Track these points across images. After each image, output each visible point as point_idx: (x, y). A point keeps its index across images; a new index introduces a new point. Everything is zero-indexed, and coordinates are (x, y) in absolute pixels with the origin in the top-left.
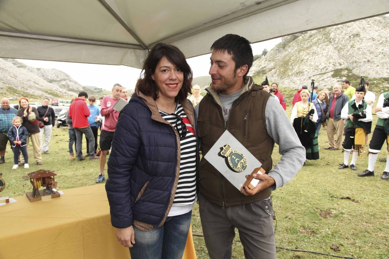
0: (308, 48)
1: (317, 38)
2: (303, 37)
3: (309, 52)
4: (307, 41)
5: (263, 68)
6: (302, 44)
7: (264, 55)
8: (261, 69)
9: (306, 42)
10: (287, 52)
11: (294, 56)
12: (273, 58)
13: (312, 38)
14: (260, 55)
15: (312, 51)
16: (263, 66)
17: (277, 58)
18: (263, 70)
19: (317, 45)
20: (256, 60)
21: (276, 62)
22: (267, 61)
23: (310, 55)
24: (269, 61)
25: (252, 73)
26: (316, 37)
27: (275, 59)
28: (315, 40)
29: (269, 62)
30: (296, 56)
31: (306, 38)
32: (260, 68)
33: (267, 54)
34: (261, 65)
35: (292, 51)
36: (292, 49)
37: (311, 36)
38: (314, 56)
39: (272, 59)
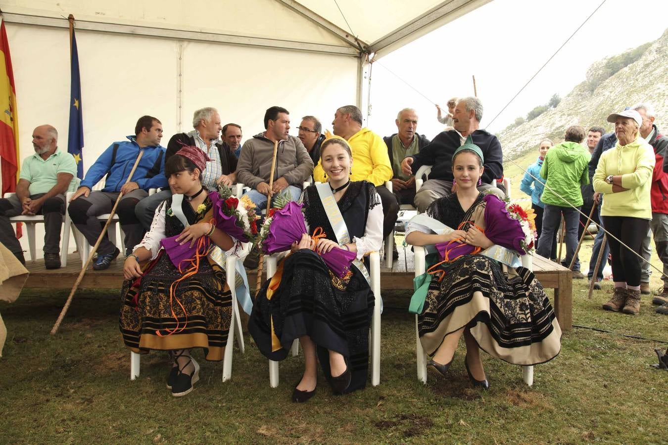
0: (645, 87)
1: (663, 67)
2: (631, 69)
3: (651, 93)
4: (641, 74)
5: (558, 129)
6: (631, 81)
7: (553, 106)
8: (555, 130)
9: (640, 77)
10: (602, 98)
11: (620, 103)
12: (576, 109)
13: (651, 69)
14: (546, 107)
15: (656, 92)
16: (558, 124)
17: (583, 109)
18: (559, 132)
19: (665, 81)
20: (540, 116)
21: (582, 116)
22: (564, 114)
23: (653, 100)
24: (569, 115)
25: (540, 138)
26: (659, 66)
27: (579, 111)
28: (659, 71)
29: (569, 117)
30: (625, 103)
31: (638, 69)
32: (554, 128)
33: (561, 104)
34: (553, 124)
35: (612, 94)
36: (611, 92)
37: (647, 65)
38: (662, 101)
39: (573, 112)
